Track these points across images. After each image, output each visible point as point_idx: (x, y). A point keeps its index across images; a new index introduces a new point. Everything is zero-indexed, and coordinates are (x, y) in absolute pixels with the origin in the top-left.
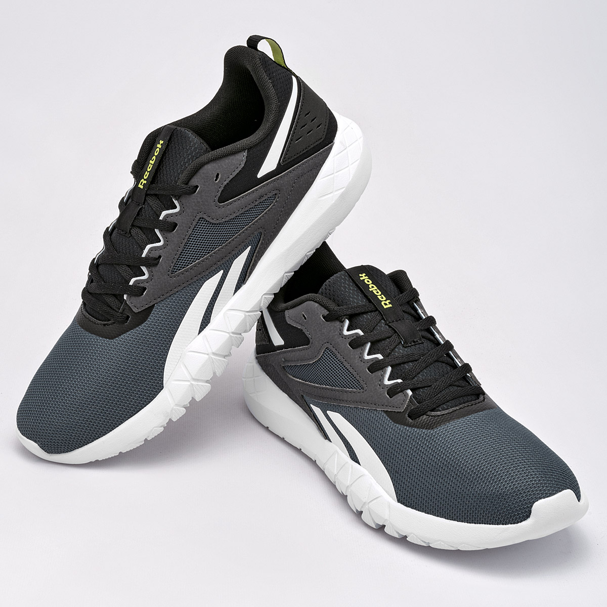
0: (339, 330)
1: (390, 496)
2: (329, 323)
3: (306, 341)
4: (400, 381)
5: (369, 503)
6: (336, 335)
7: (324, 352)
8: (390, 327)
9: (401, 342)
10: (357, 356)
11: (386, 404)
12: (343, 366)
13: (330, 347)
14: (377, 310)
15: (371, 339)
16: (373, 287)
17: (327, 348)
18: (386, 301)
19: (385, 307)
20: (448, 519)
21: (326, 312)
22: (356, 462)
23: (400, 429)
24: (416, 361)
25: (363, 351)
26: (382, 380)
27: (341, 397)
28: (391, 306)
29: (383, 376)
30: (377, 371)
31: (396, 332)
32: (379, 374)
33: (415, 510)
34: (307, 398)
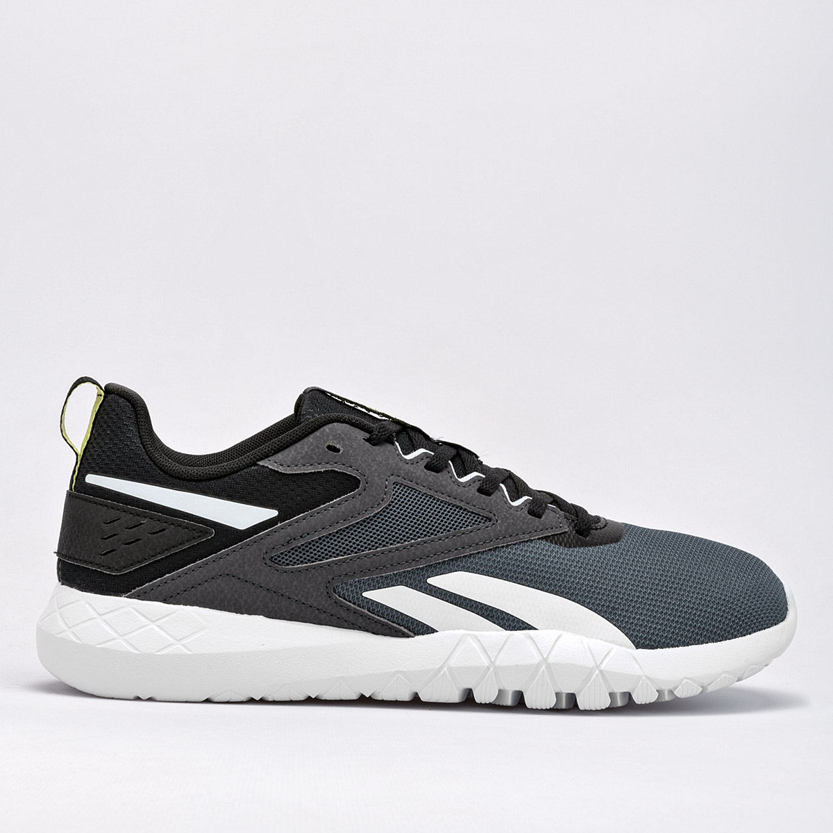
0: (397, 455)
2: (379, 447)
5: (599, 665)
7: (393, 490)
10: (449, 481)
15: (448, 457)
17: (394, 483)
22: (524, 629)
23: (582, 553)
25: (450, 473)
26: (505, 502)
29: (503, 497)
30: (493, 492)
32: (498, 495)
34: (350, 588)
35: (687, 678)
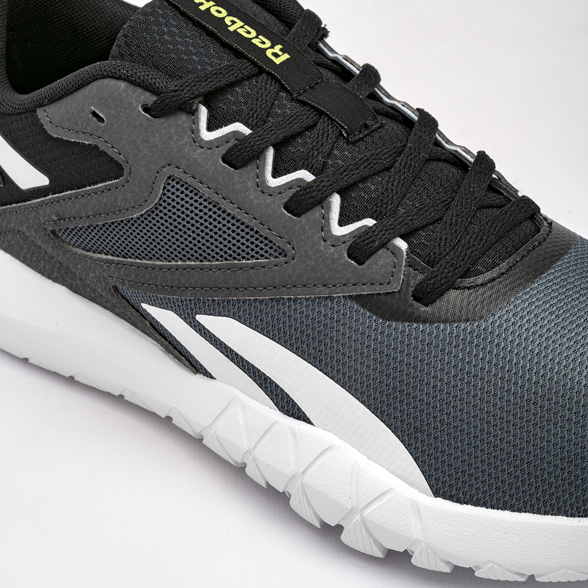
0: (189, 132)
1: (410, 485)
2: (162, 120)
3: (115, 169)
4: (370, 222)
5: (363, 509)
6: (186, 143)
7: (165, 188)
8: (303, 103)
9: (341, 134)
10: (250, 184)
11: (353, 281)
12: (220, 212)
13: (178, 173)
14: (261, 71)
15: (274, 138)
16: (233, 22)
17: (169, 178)
18: (272, 47)
19: (278, 61)
20: (573, 516)
21: (151, 99)
22: (298, 418)
23: (403, 332)
24: (388, 169)
25: (262, 168)
26: (325, 227)
27: (231, 282)
28: (286, 56)
29: (326, 218)
30: (310, 209)
31: (321, 113)
32: (317, 215)
33: (484, 509)
34: (129, 293)
35: (493, 562)
